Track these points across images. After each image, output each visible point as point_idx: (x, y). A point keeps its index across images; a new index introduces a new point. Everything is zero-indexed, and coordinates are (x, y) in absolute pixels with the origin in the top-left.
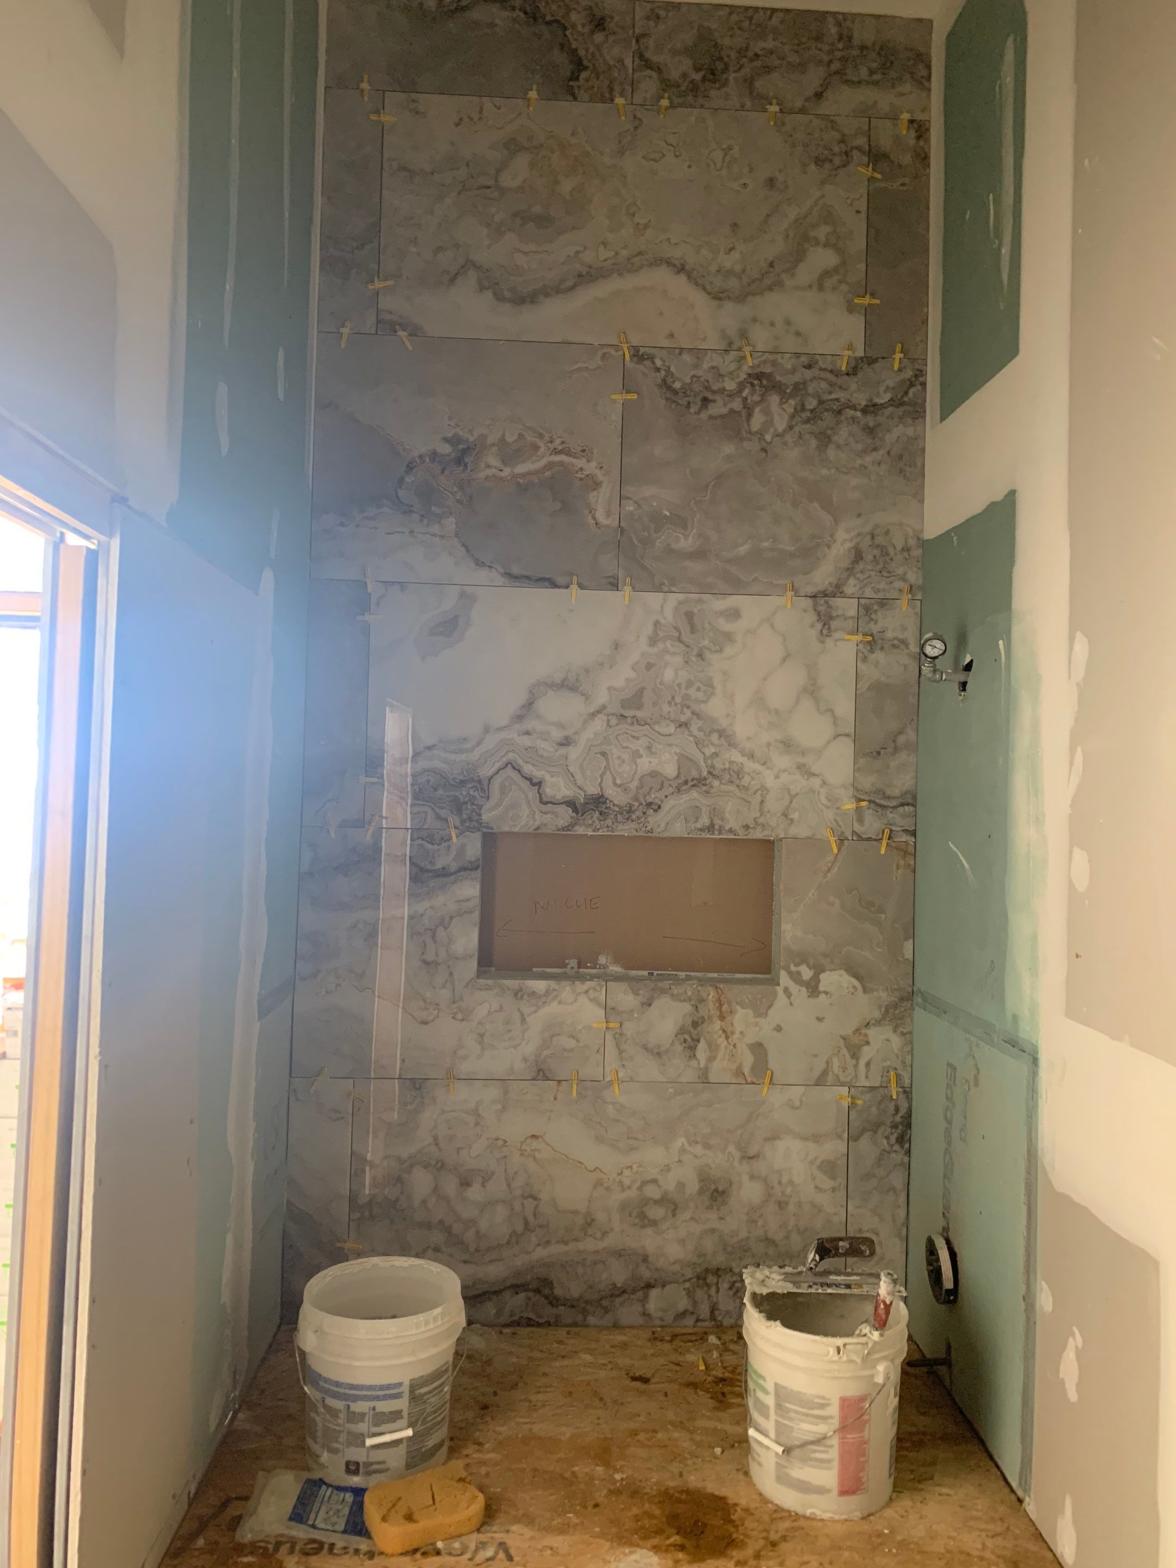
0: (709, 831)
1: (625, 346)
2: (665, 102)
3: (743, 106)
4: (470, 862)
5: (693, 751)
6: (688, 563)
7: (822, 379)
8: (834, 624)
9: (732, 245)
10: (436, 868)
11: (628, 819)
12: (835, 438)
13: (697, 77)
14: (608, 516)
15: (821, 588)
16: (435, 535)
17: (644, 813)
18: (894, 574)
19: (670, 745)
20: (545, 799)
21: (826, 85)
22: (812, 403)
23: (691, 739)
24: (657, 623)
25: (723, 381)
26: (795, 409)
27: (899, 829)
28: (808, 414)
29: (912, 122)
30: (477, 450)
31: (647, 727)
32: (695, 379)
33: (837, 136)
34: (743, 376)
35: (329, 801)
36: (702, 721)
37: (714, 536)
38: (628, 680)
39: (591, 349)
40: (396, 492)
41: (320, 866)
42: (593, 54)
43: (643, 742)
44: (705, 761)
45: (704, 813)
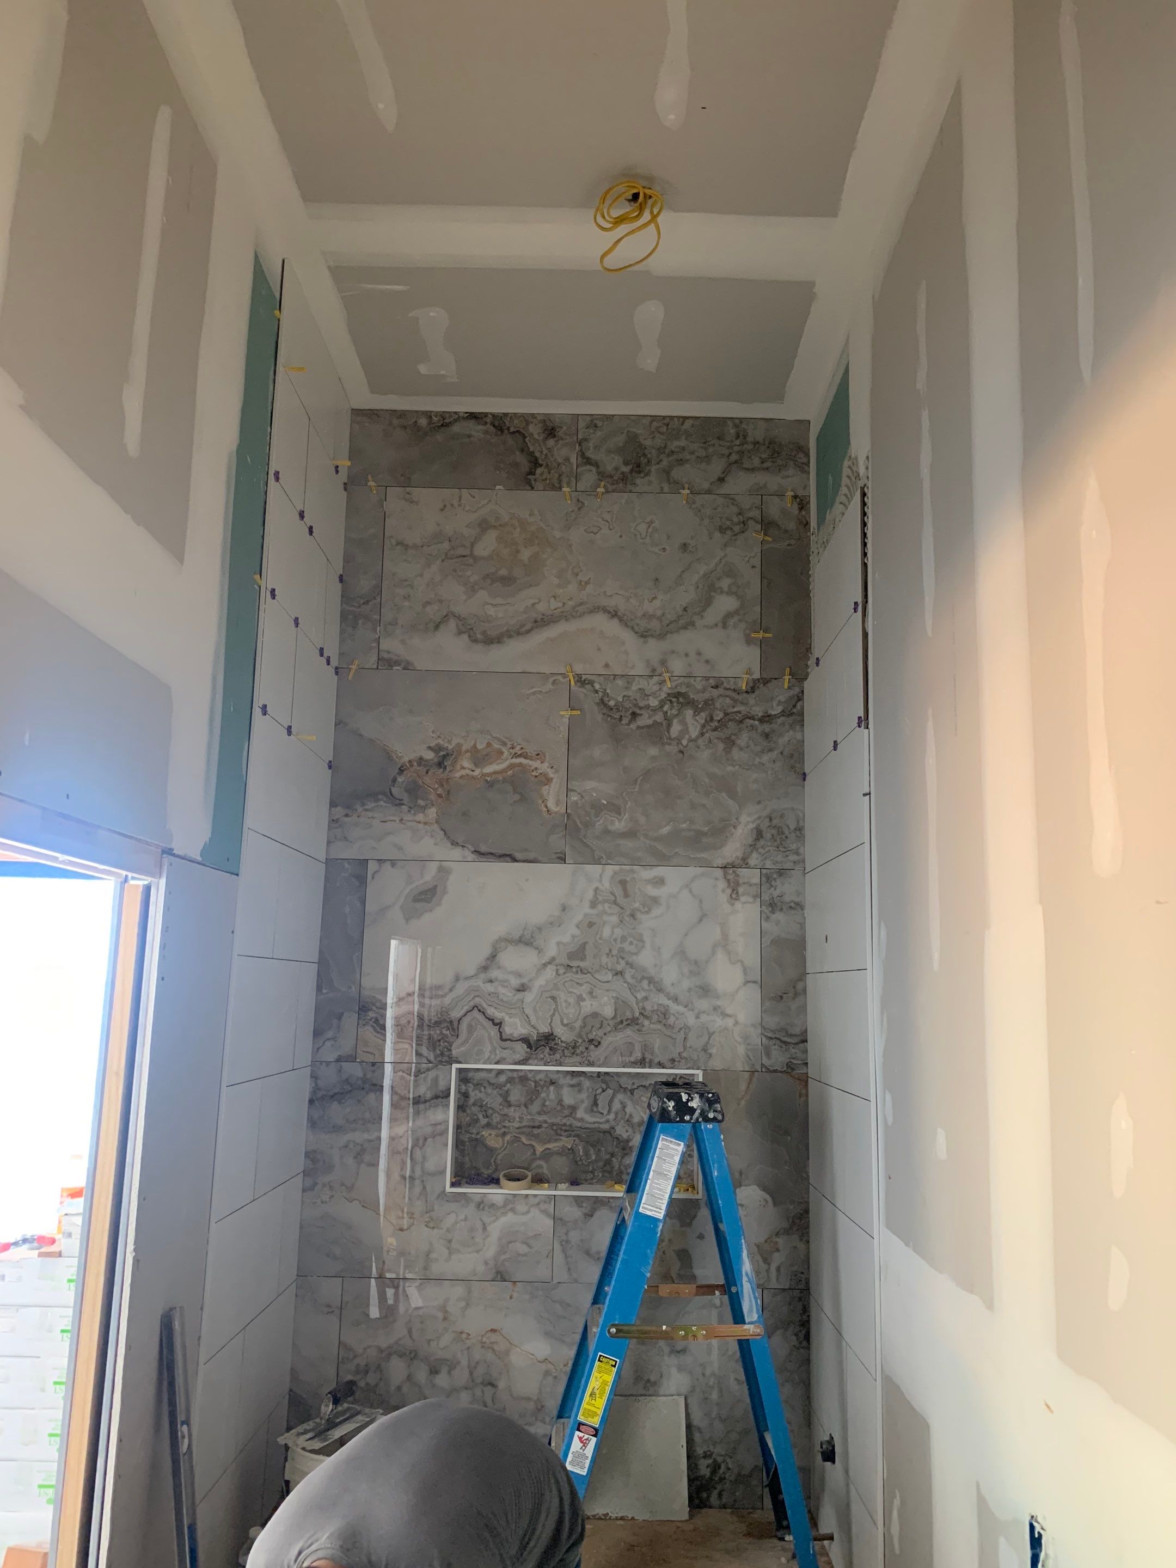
0: (641, 1064)
1: (571, 675)
2: (601, 490)
3: (662, 490)
4: (442, 1092)
5: (627, 995)
6: (621, 842)
7: (727, 696)
8: (740, 890)
9: (654, 596)
11: (573, 1053)
12: (738, 742)
13: (626, 469)
14: (557, 805)
15: (730, 860)
16: (419, 822)
17: (587, 1048)
18: (789, 849)
19: (607, 990)
20: (504, 1037)
21: (726, 471)
22: (719, 715)
23: (626, 985)
24: (596, 889)
25: (648, 700)
26: (706, 720)
27: (799, 1062)
28: (716, 724)
29: (795, 497)
30: (453, 756)
31: (589, 975)
32: (625, 699)
33: (735, 509)
34: (663, 696)
35: (329, 1039)
36: (634, 970)
37: (642, 820)
38: (573, 937)
39: (544, 677)
40: (390, 789)
41: (320, 1094)
42: (546, 455)
43: (586, 987)
44: (637, 1004)
45: (636, 1048)
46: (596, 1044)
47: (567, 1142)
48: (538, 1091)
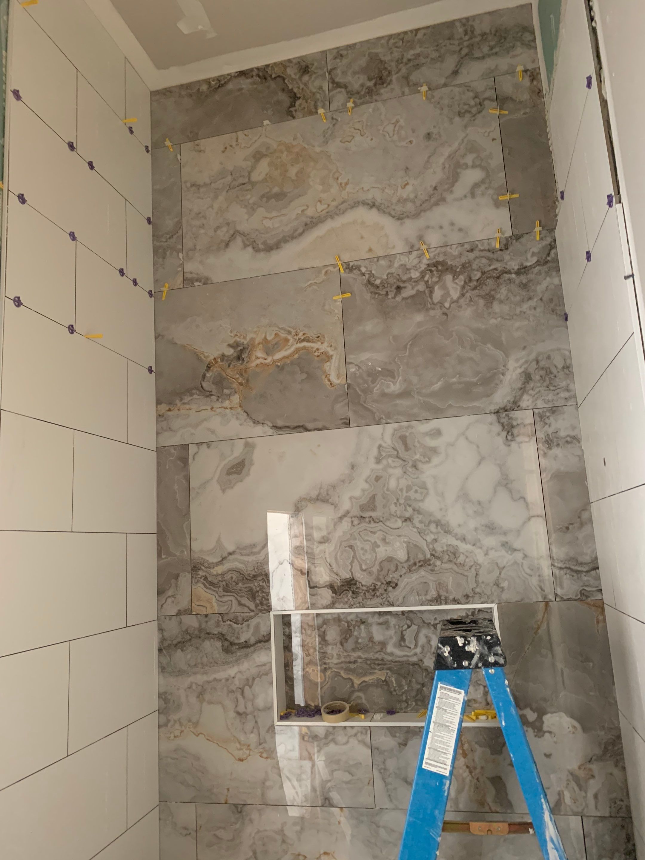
0: (437, 602)
1: (339, 263)
2: (351, 105)
3: (403, 93)
4: (264, 636)
5: (417, 538)
6: (398, 402)
7: (482, 257)
8: (515, 431)
9: (406, 182)
10: (241, 641)
11: (374, 596)
12: (498, 296)
13: (371, 84)
14: (338, 378)
15: (502, 406)
16: (226, 408)
17: (386, 590)
18: (558, 387)
19: (399, 536)
20: (312, 585)
21: (459, 64)
22: (477, 275)
23: (415, 530)
24: (380, 446)
25: (410, 273)
26: (465, 282)
27: (594, 589)
28: (475, 283)
29: (526, 71)
30: (249, 349)
31: (381, 523)
32: (389, 276)
33: (471, 94)
34: (423, 267)
35: (169, 597)
36: (422, 516)
37: (415, 380)
38: (363, 490)
39: (317, 270)
40: (201, 384)
41: (166, 644)
42: (303, 89)
43: (379, 534)
44: (428, 546)
45: (431, 586)
46: (394, 585)
47: (380, 675)
48: (351, 630)
